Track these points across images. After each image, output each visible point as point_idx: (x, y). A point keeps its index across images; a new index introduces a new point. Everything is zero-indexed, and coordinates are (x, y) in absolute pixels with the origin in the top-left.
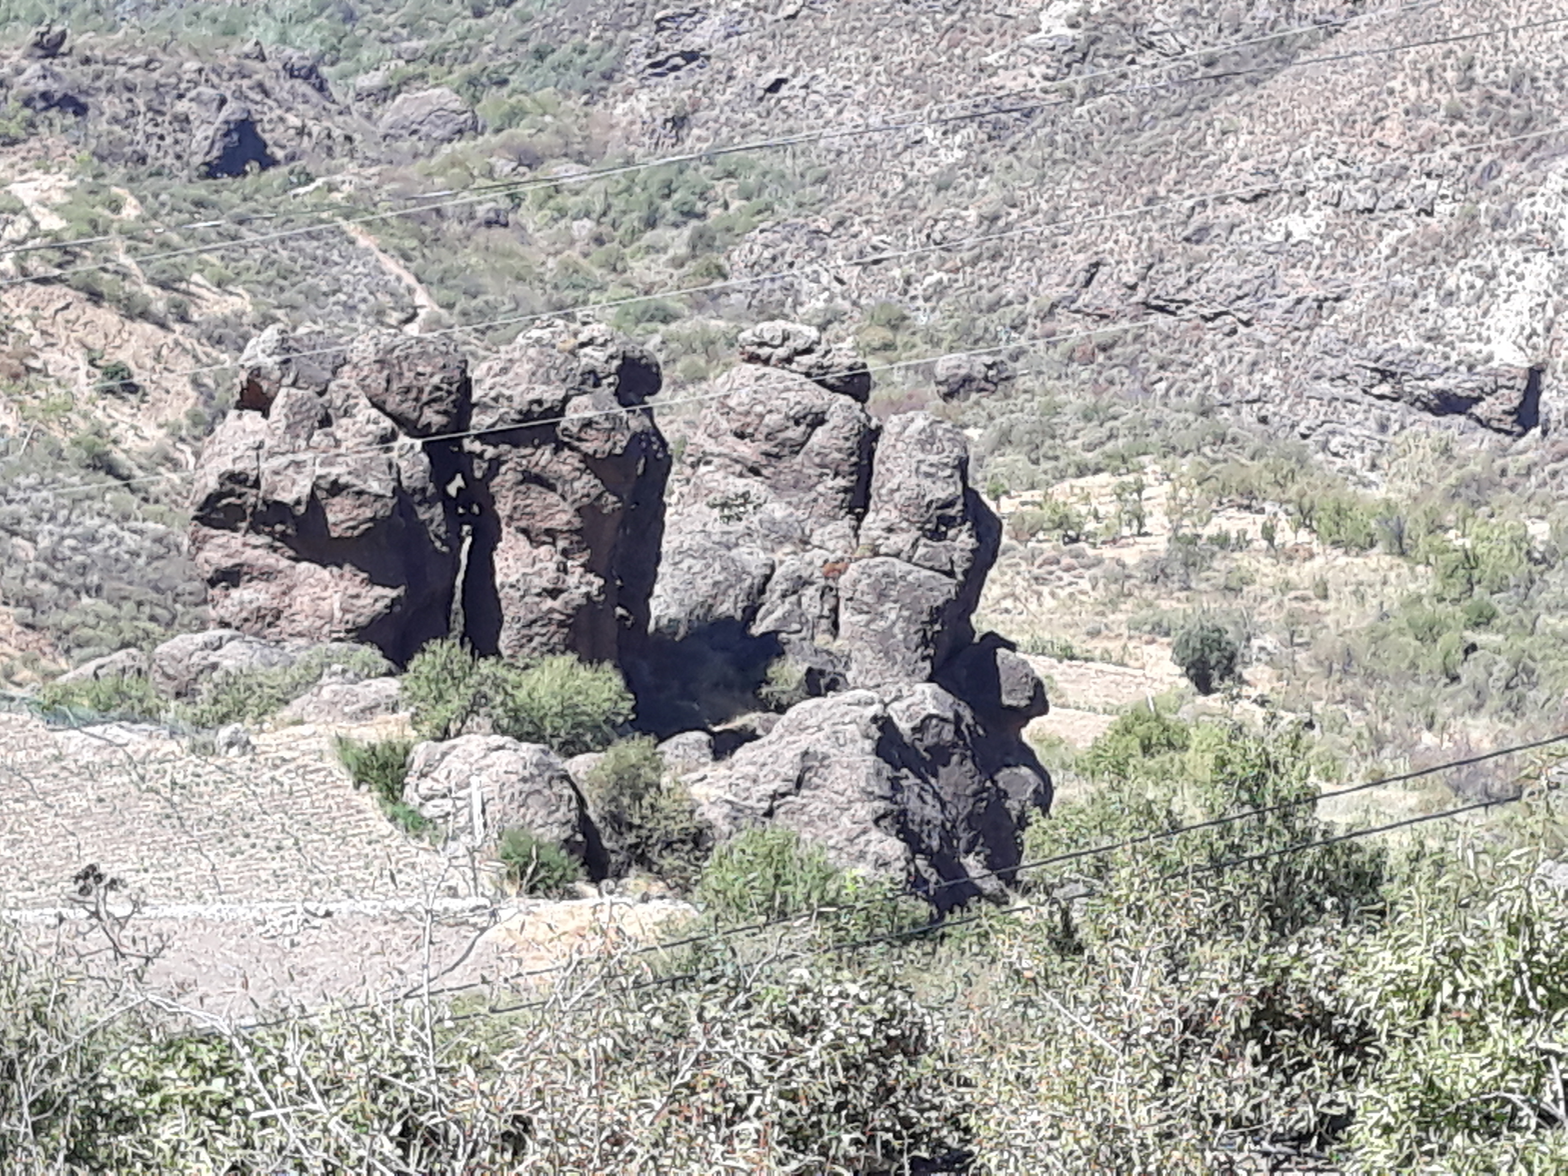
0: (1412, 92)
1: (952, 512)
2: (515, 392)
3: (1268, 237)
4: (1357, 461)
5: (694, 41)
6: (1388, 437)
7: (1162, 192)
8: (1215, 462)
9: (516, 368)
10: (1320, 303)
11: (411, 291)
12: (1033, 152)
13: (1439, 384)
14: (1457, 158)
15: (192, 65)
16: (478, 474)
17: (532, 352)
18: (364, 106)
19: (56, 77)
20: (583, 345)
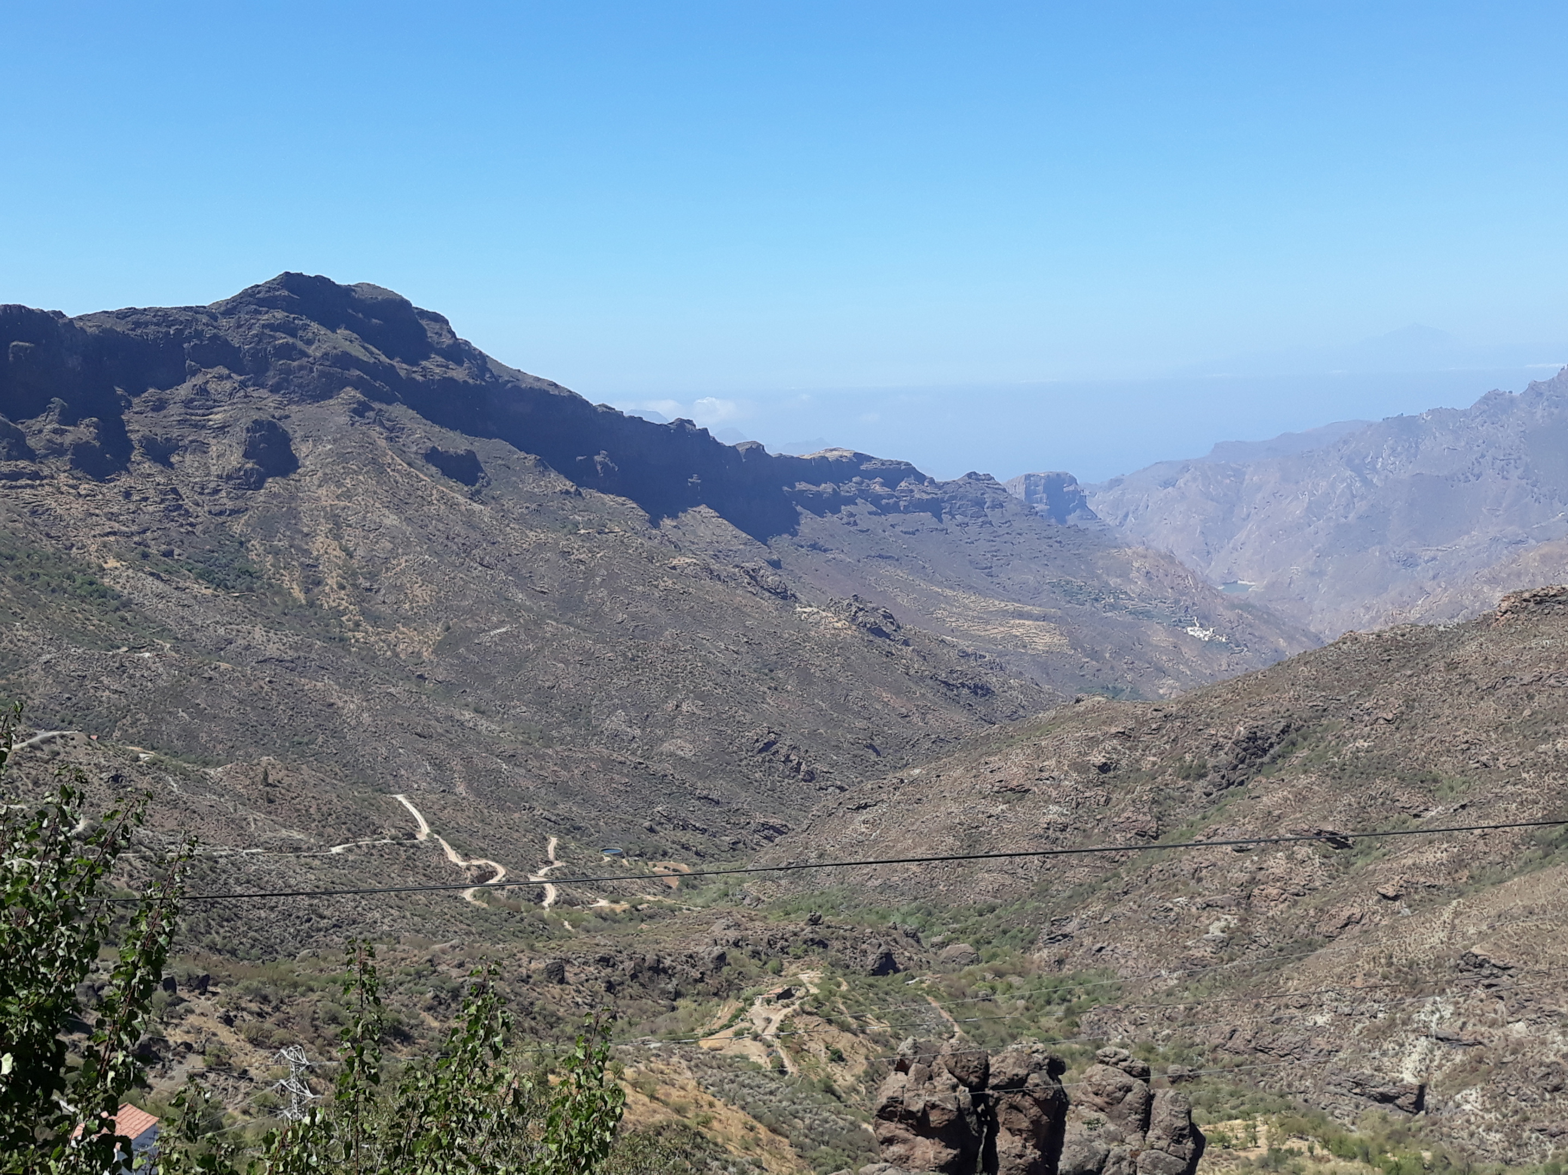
0: (1367, 967)
1: (1185, 1132)
2: (1007, 1071)
3: (1307, 1023)
4: (1347, 1120)
5: (1068, 929)
6: (1359, 1111)
7: (1261, 1001)
8: (1287, 1117)
9: (1007, 1061)
10: (1330, 1052)
11: (952, 1025)
12: (1207, 982)
13: (1381, 1090)
14: (1387, 995)
15: (869, 930)
16: (991, 1104)
18: (934, 950)
19: (817, 933)
20: (1034, 1052)
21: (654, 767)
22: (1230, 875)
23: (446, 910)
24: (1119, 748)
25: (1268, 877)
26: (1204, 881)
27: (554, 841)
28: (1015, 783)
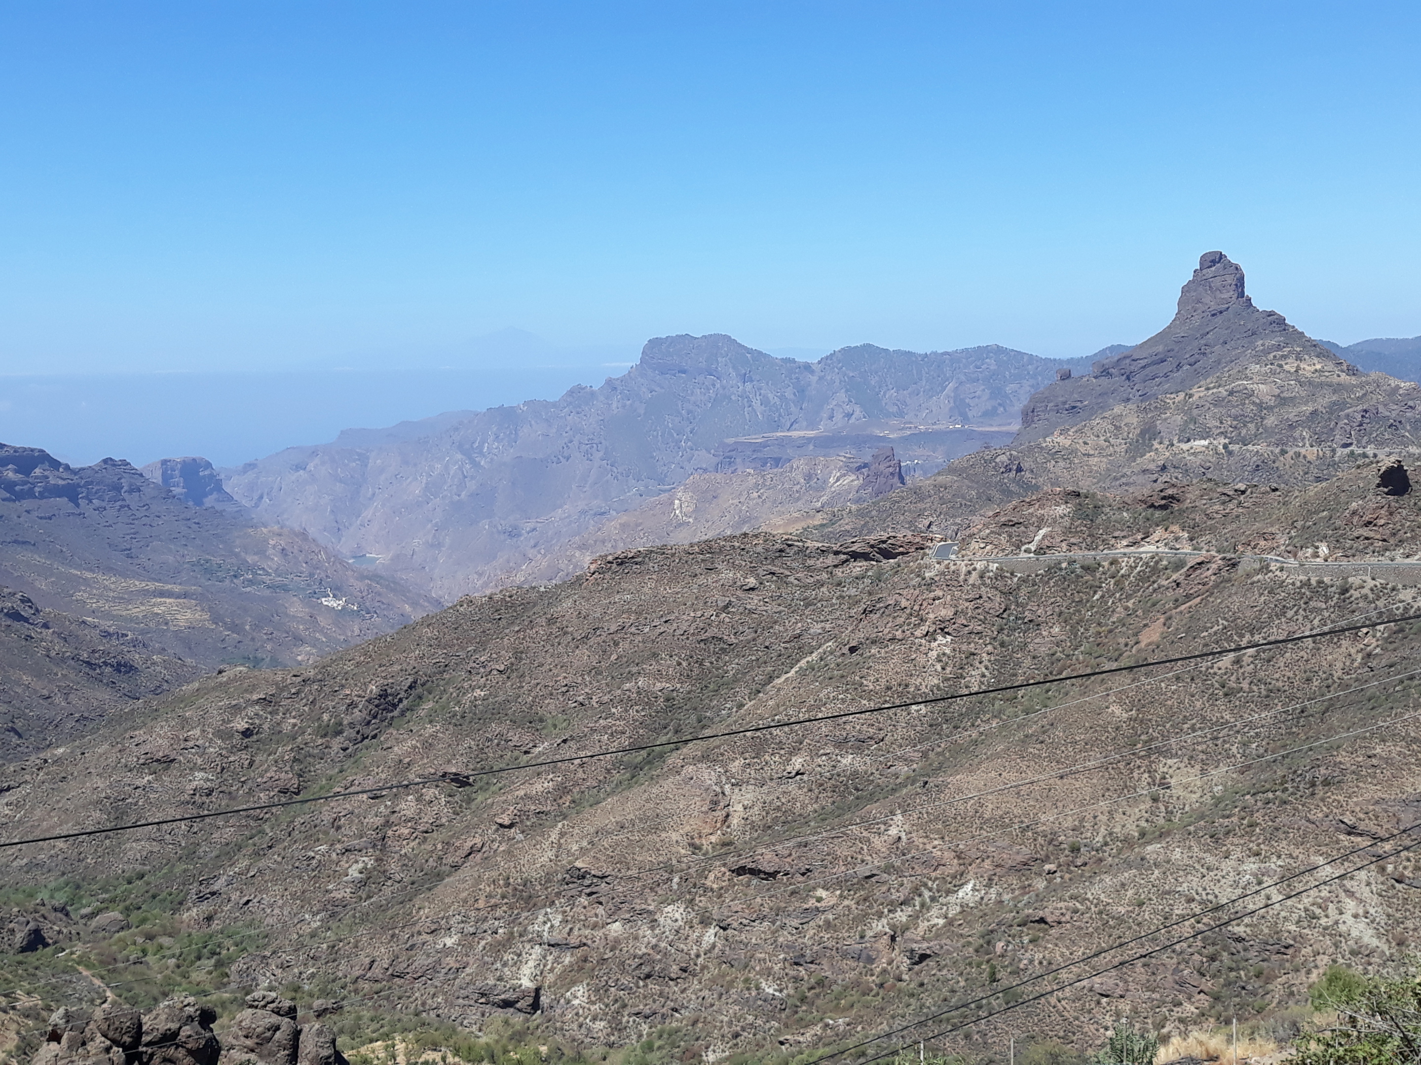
0: (488, 889)
2: (160, 1027)
3: (437, 946)
4: (474, 1028)
5: (215, 888)
6: (485, 1018)
7: (397, 932)
8: (422, 1033)
10: (458, 970)
11: (104, 991)
12: (347, 920)
13: (503, 997)
14: (505, 912)
15: (16, 909)
18: (83, 921)
20: (186, 1006)
22: (367, 820)
24: (261, 713)
25: (400, 818)
26: (343, 829)
28: (161, 754)
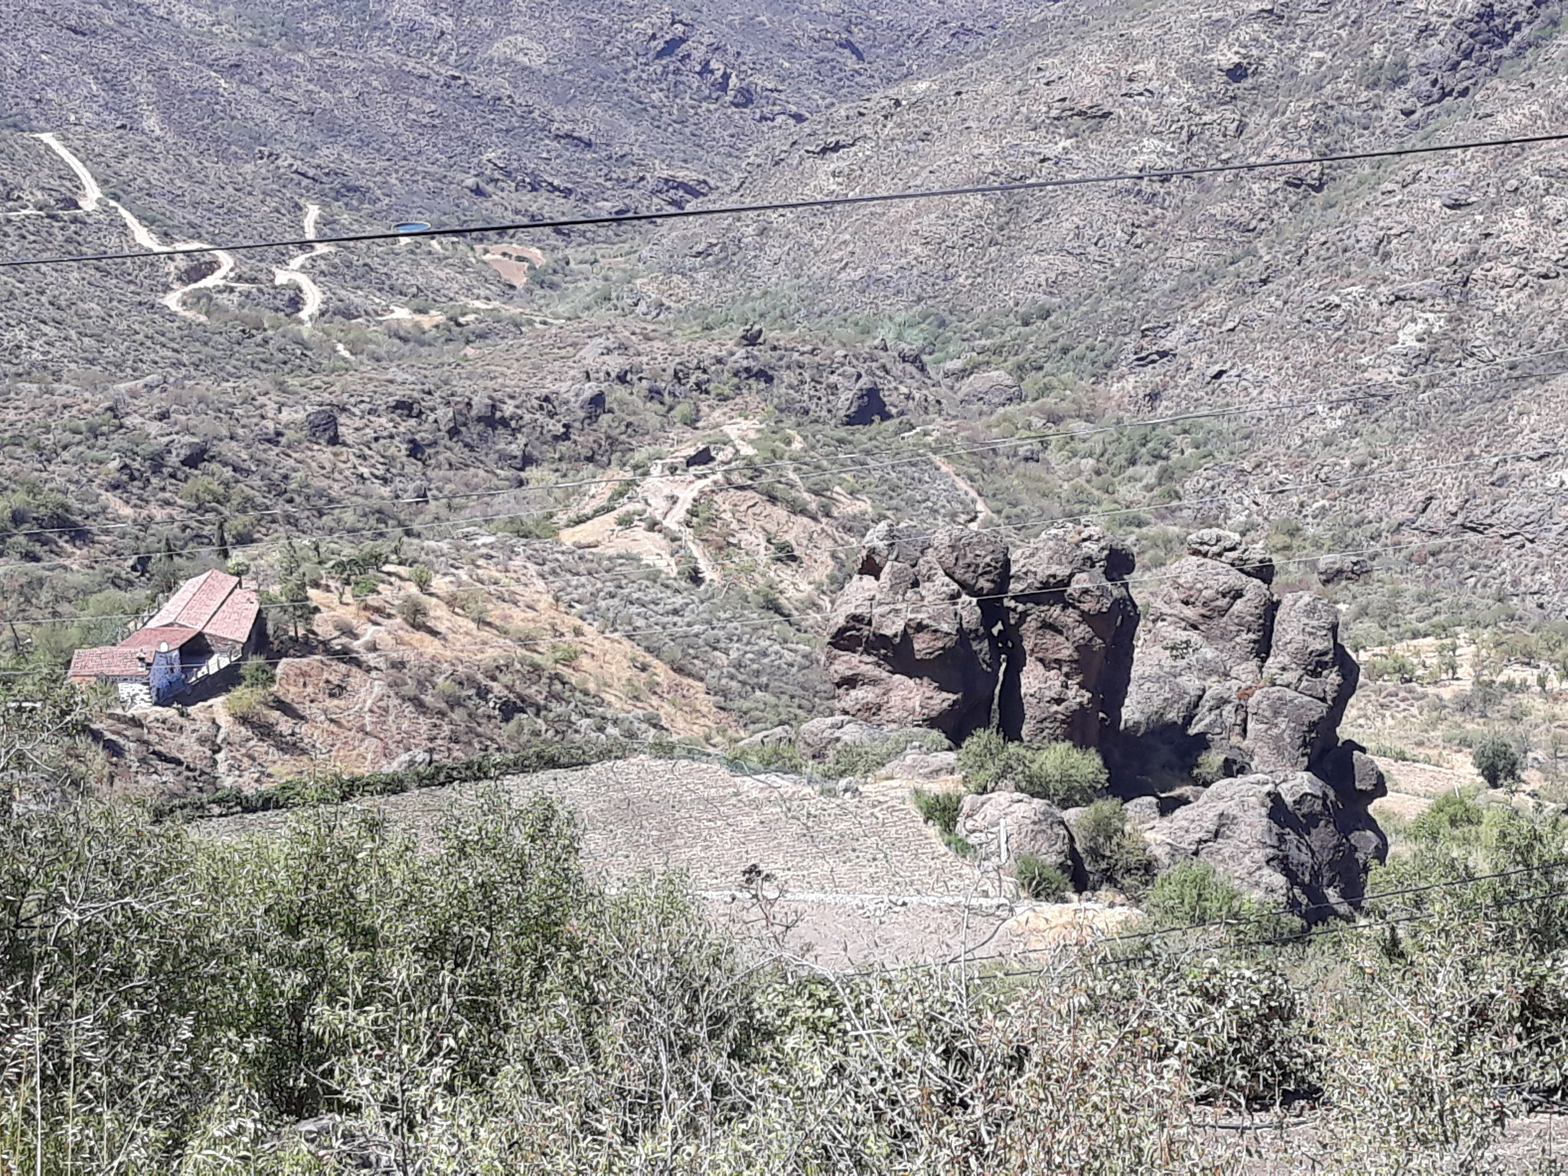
1: (1326, 658)
2: (1039, 570)
3: (1548, 484)
5: (1167, 344)
7: (1477, 451)
8: (1506, 632)
9: (1040, 553)
11: (974, 501)
12: (1390, 422)
15: (840, 353)
16: (1012, 622)
17: (1051, 544)
18: (949, 381)
19: (755, 358)
20: (1084, 540)
21: (479, 82)
22: (1437, 246)
23: (136, 327)
24: (1263, 37)
25: (1499, 248)
26: (1393, 259)
27: (313, 212)
28: (1087, 102)
